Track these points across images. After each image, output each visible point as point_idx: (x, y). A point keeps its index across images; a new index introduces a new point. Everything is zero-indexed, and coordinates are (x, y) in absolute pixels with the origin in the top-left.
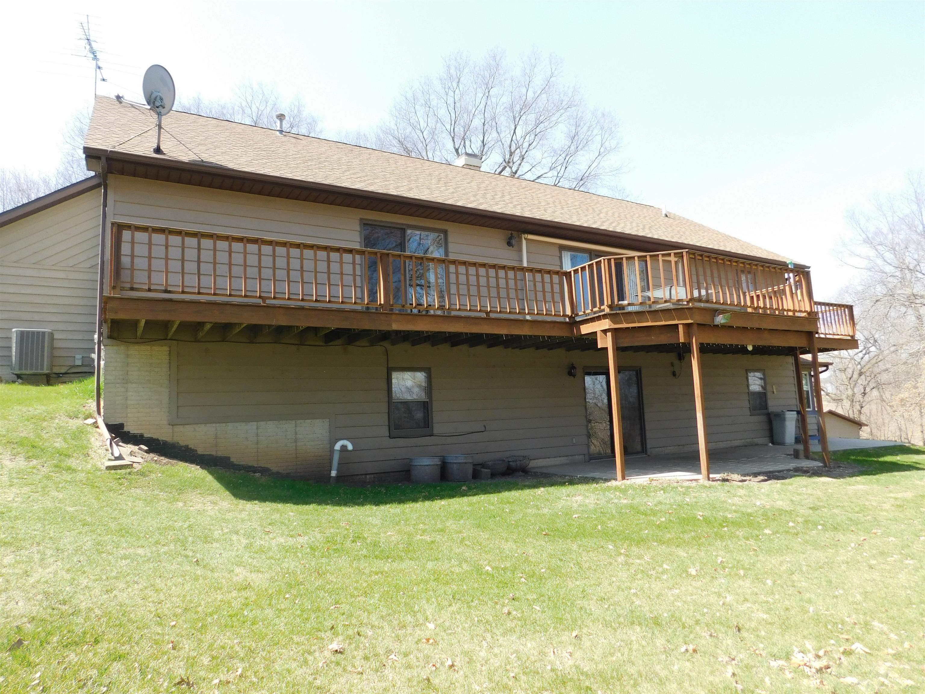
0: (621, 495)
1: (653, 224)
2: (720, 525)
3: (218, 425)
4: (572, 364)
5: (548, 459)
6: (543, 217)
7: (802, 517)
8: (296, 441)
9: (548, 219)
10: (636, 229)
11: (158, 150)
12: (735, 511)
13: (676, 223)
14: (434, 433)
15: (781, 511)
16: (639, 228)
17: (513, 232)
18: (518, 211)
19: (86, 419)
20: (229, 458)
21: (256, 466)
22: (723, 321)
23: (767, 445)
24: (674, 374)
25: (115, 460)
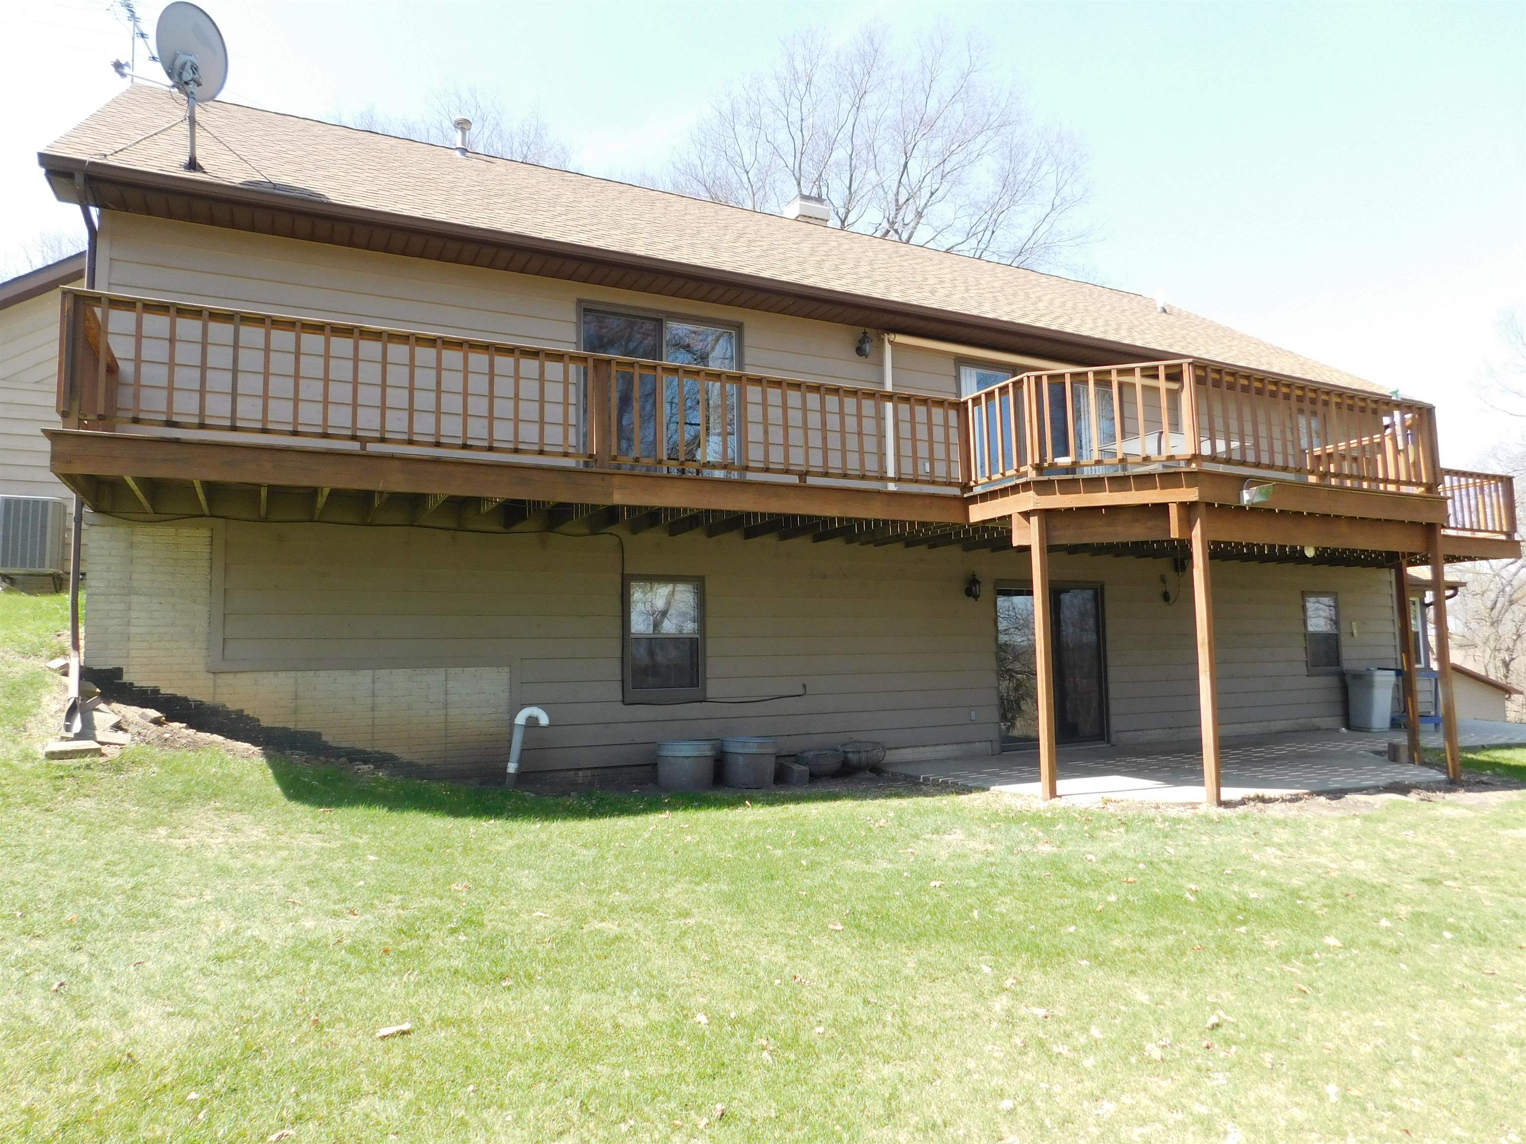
0: (1040, 834)
1: (1137, 323)
2: (1232, 918)
3: (299, 674)
4: (974, 575)
5: (922, 749)
6: (925, 302)
7: (1407, 904)
8: (446, 706)
9: (935, 306)
10: (1102, 329)
11: (193, 165)
12: (1266, 884)
13: (1180, 323)
14: (708, 696)
15: (1362, 887)
16: (1108, 328)
17: (867, 330)
18: (878, 291)
19: (52, 659)
20: (320, 734)
21: (369, 750)
22: (1258, 499)
23: (1337, 730)
24: (1166, 597)
25: (72, 739)
